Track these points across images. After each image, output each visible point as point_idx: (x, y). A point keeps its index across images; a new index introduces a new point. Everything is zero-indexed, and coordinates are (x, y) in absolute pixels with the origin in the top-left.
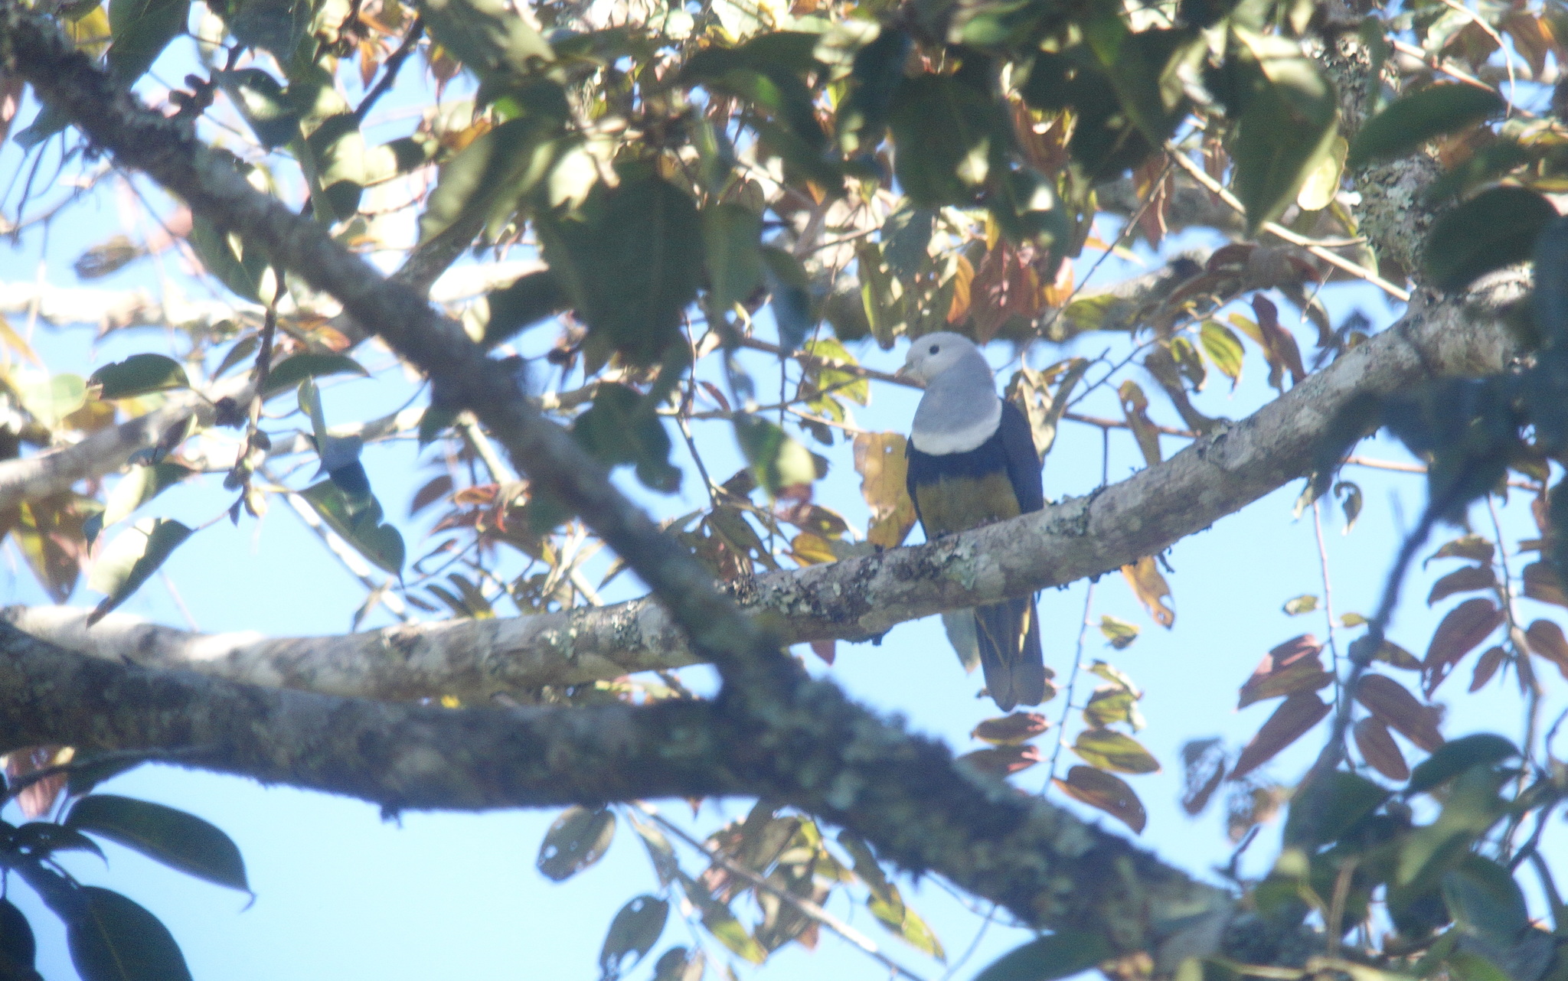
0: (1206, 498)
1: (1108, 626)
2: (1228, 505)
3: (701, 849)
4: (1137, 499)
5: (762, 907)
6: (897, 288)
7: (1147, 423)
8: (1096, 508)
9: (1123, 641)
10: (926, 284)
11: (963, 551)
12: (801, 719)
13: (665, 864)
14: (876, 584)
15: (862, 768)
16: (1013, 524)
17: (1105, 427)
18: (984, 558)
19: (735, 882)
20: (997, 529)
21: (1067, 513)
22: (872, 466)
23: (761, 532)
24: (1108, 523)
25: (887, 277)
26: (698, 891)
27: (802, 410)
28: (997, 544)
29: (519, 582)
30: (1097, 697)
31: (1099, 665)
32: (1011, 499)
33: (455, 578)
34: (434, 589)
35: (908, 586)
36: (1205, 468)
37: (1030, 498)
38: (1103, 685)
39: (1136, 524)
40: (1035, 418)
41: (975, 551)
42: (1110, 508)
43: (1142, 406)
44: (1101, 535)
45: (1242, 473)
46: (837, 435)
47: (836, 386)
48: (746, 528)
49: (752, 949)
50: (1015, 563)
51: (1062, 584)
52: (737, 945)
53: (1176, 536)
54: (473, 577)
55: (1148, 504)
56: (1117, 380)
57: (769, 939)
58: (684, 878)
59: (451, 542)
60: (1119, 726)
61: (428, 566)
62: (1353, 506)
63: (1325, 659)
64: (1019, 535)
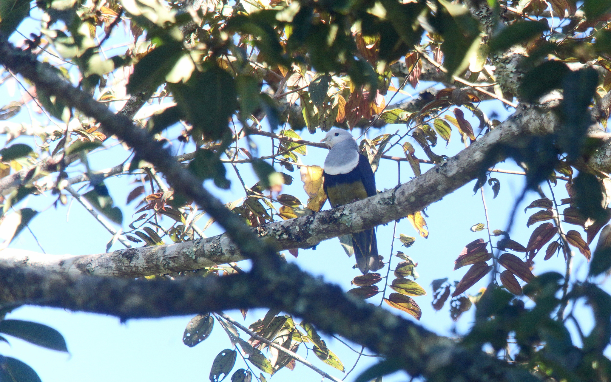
0: (440, 188)
1: (403, 238)
2: (448, 190)
3: (247, 331)
4: (413, 189)
6: (316, 110)
7: (414, 158)
8: (397, 193)
9: (408, 243)
10: (327, 107)
11: (346, 212)
13: (234, 338)
14: (313, 226)
15: (308, 296)
16: (365, 201)
17: (399, 161)
18: (354, 214)
19: (261, 343)
20: (359, 203)
21: (386, 196)
23: (267, 207)
24: (402, 199)
25: (312, 105)
28: (359, 209)
29: (172, 229)
30: (400, 266)
31: (400, 253)
32: (363, 191)
33: (147, 229)
34: (139, 233)
35: (325, 226)
36: (439, 176)
37: (371, 191)
38: (402, 261)
39: (413, 199)
40: (371, 159)
41: (351, 212)
42: (403, 193)
44: (400, 204)
45: (453, 178)
46: (295, 168)
47: (293, 149)
48: (260, 205)
50: (366, 216)
51: (385, 223)
53: (428, 203)
55: (417, 191)
56: (402, 142)
58: (241, 342)
59: (145, 215)
60: (409, 277)
61: (136, 225)
62: (496, 188)
63: (488, 248)
64: (368, 205)
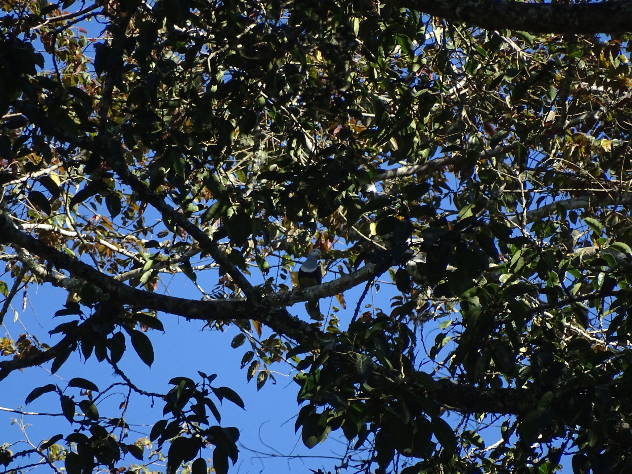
0: (350, 283)
1: (334, 308)
2: (355, 285)
3: (260, 344)
4: (338, 283)
5: (271, 355)
6: (300, 246)
7: (343, 272)
8: (331, 284)
9: (336, 311)
10: (305, 246)
11: (307, 291)
12: (261, 306)
13: (254, 346)
14: (292, 296)
15: (271, 314)
16: (316, 287)
17: (335, 273)
18: (311, 292)
19: (266, 350)
20: (314, 287)
21: (326, 285)
22: (294, 276)
23: (274, 288)
24: (333, 287)
25: (298, 244)
26: (259, 351)
27: (282, 267)
28: (313, 290)
29: (231, 295)
30: (331, 320)
31: (332, 315)
32: (316, 282)
33: (219, 293)
34: (215, 295)
35: (297, 297)
36: (350, 278)
37: (320, 282)
38: (333, 319)
39: (338, 287)
40: (322, 270)
41: (309, 291)
42: (334, 284)
43: (342, 269)
44: (332, 289)
45: (357, 279)
46: (288, 272)
47: (288, 263)
48: (271, 287)
49: (269, 362)
50: (316, 293)
51: (324, 298)
52: (266, 361)
53: (345, 290)
54: (223, 293)
55: (340, 284)
56: (338, 264)
57: (272, 360)
58: (257, 348)
59: (219, 287)
60: (335, 326)
61: (215, 291)
62: (378, 289)
63: (372, 316)
64: (317, 288)
